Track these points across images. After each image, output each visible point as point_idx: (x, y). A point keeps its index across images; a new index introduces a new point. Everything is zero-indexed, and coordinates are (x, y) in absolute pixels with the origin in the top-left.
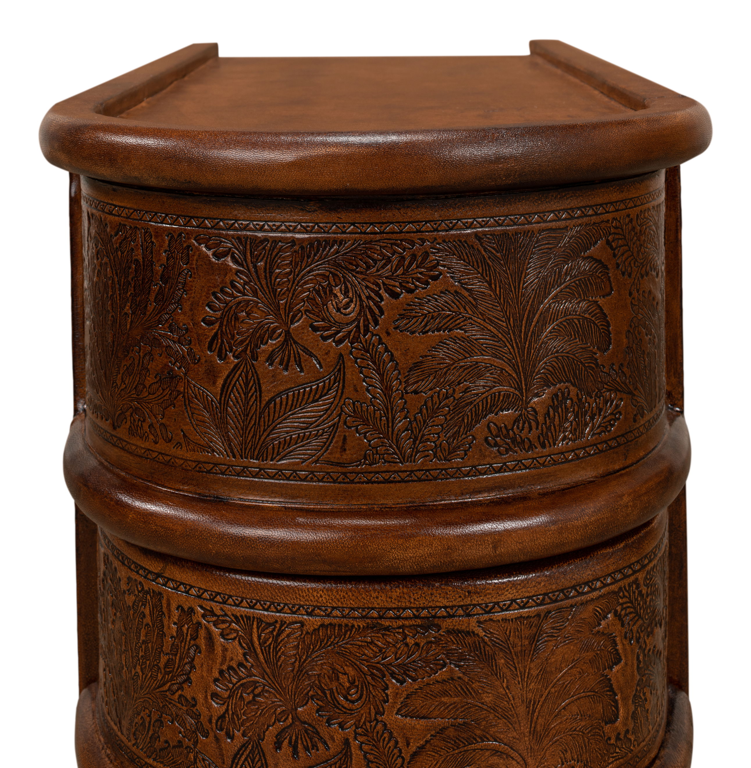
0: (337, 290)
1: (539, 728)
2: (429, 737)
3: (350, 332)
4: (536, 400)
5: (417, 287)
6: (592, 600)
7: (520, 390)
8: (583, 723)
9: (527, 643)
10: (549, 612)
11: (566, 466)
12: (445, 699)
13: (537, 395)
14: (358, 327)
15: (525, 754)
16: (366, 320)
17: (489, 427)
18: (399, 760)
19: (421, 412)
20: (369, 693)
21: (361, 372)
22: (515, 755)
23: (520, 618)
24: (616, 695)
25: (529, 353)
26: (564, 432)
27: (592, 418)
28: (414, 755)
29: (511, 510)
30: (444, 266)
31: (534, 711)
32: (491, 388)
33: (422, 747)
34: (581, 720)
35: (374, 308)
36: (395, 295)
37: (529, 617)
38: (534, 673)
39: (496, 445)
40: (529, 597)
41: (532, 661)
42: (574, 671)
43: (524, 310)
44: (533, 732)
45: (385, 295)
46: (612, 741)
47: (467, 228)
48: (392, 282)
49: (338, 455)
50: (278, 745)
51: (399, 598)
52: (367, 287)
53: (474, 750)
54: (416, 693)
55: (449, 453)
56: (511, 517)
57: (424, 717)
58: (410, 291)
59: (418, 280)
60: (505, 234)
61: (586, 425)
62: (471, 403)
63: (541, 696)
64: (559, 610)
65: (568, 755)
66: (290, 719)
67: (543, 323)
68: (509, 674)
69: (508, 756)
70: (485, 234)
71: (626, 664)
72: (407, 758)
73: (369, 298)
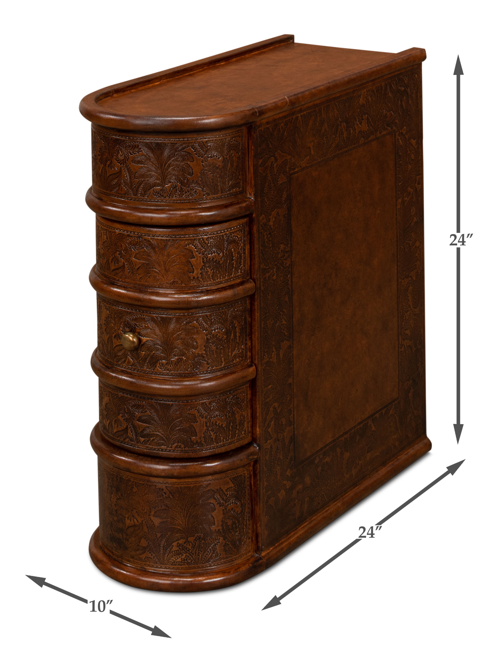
0: (120, 152)
1: (167, 269)
2: (140, 265)
3: (122, 162)
4: (167, 186)
5: (136, 153)
6: (184, 240)
7: (162, 182)
8: (181, 271)
9: (163, 246)
10: (170, 240)
11: (176, 204)
12: (144, 256)
13: (167, 184)
14: (124, 161)
15: (163, 274)
16: (126, 160)
17: (154, 190)
18: (134, 270)
19: (137, 184)
20: (128, 252)
21: (125, 172)
22: (160, 274)
23: (161, 240)
24: (193, 266)
25: (165, 174)
26: (176, 195)
27: (186, 193)
28: (138, 269)
29: (157, 212)
30: (142, 149)
31: (165, 264)
32: (155, 181)
33: (139, 267)
34: (180, 270)
35: (127, 157)
36: (131, 154)
37: (164, 240)
38: (166, 254)
39: (156, 195)
40: (164, 235)
41: (165, 251)
42: (178, 257)
43: (163, 162)
44: (165, 269)
45: (130, 154)
46: (192, 278)
47: (148, 140)
48: (131, 151)
49: (120, 192)
50: (112, 262)
51: (134, 229)
52: (126, 152)
53: (151, 270)
54: (137, 253)
55: (144, 195)
56: (156, 213)
57: (139, 260)
58: (135, 154)
59: (137, 151)
60: (158, 143)
61: (183, 195)
62: (149, 184)
63: (167, 261)
64: (173, 240)
65: (176, 278)
66: (114, 256)
67: (169, 166)
68: (159, 253)
69: (159, 274)
70: (152, 142)
71: (197, 259)
72: (136, 270)
73: (126, 154)
